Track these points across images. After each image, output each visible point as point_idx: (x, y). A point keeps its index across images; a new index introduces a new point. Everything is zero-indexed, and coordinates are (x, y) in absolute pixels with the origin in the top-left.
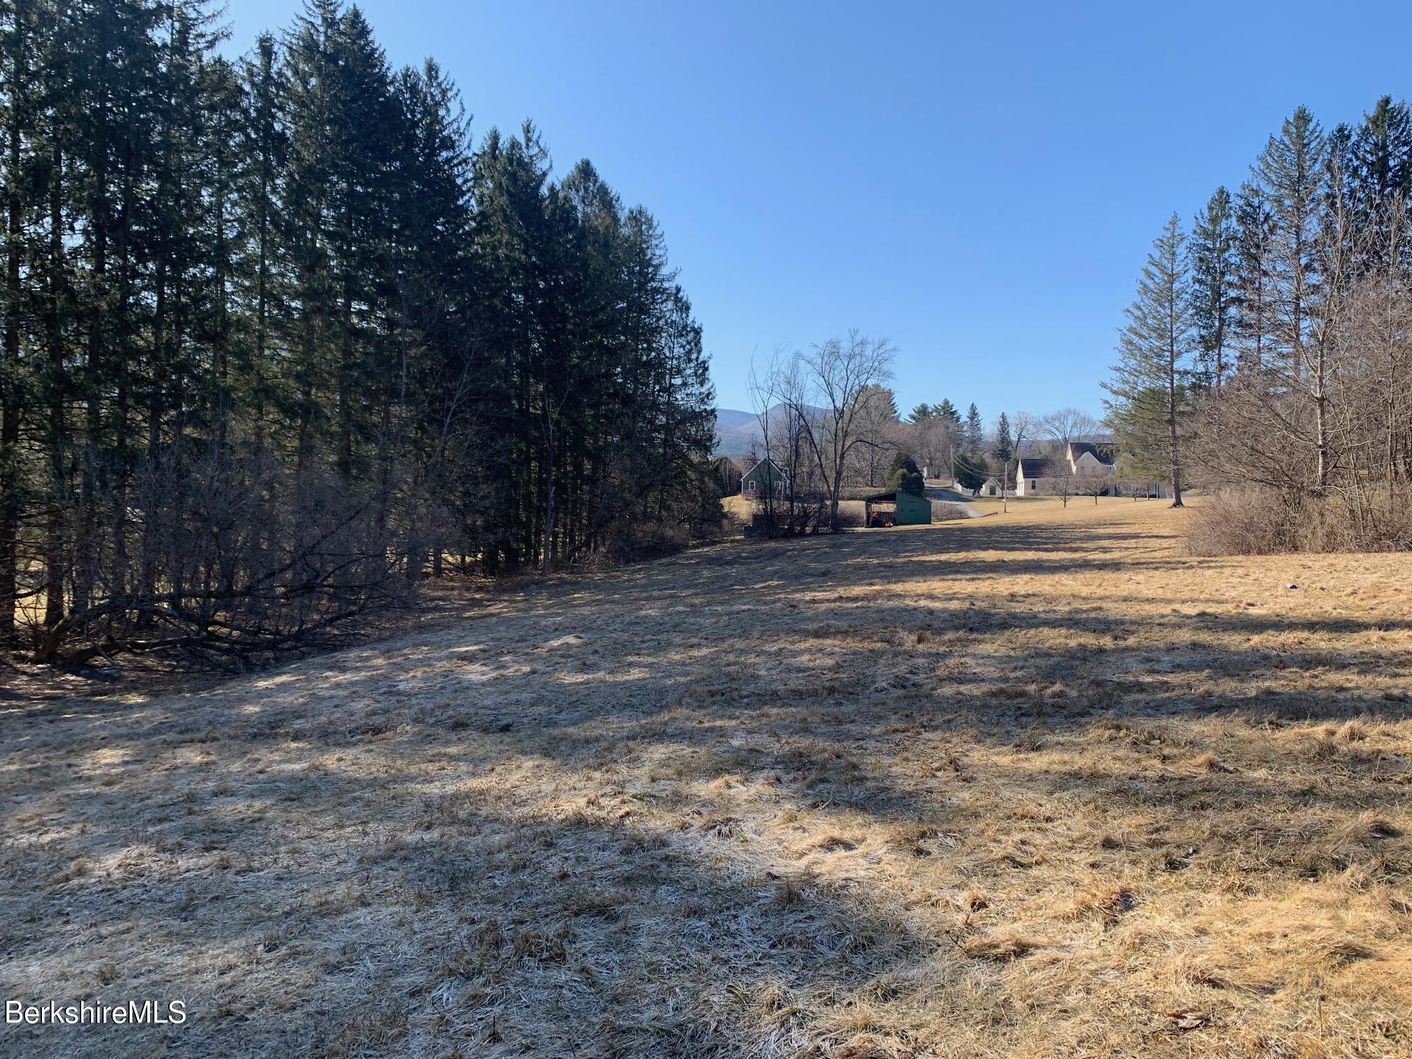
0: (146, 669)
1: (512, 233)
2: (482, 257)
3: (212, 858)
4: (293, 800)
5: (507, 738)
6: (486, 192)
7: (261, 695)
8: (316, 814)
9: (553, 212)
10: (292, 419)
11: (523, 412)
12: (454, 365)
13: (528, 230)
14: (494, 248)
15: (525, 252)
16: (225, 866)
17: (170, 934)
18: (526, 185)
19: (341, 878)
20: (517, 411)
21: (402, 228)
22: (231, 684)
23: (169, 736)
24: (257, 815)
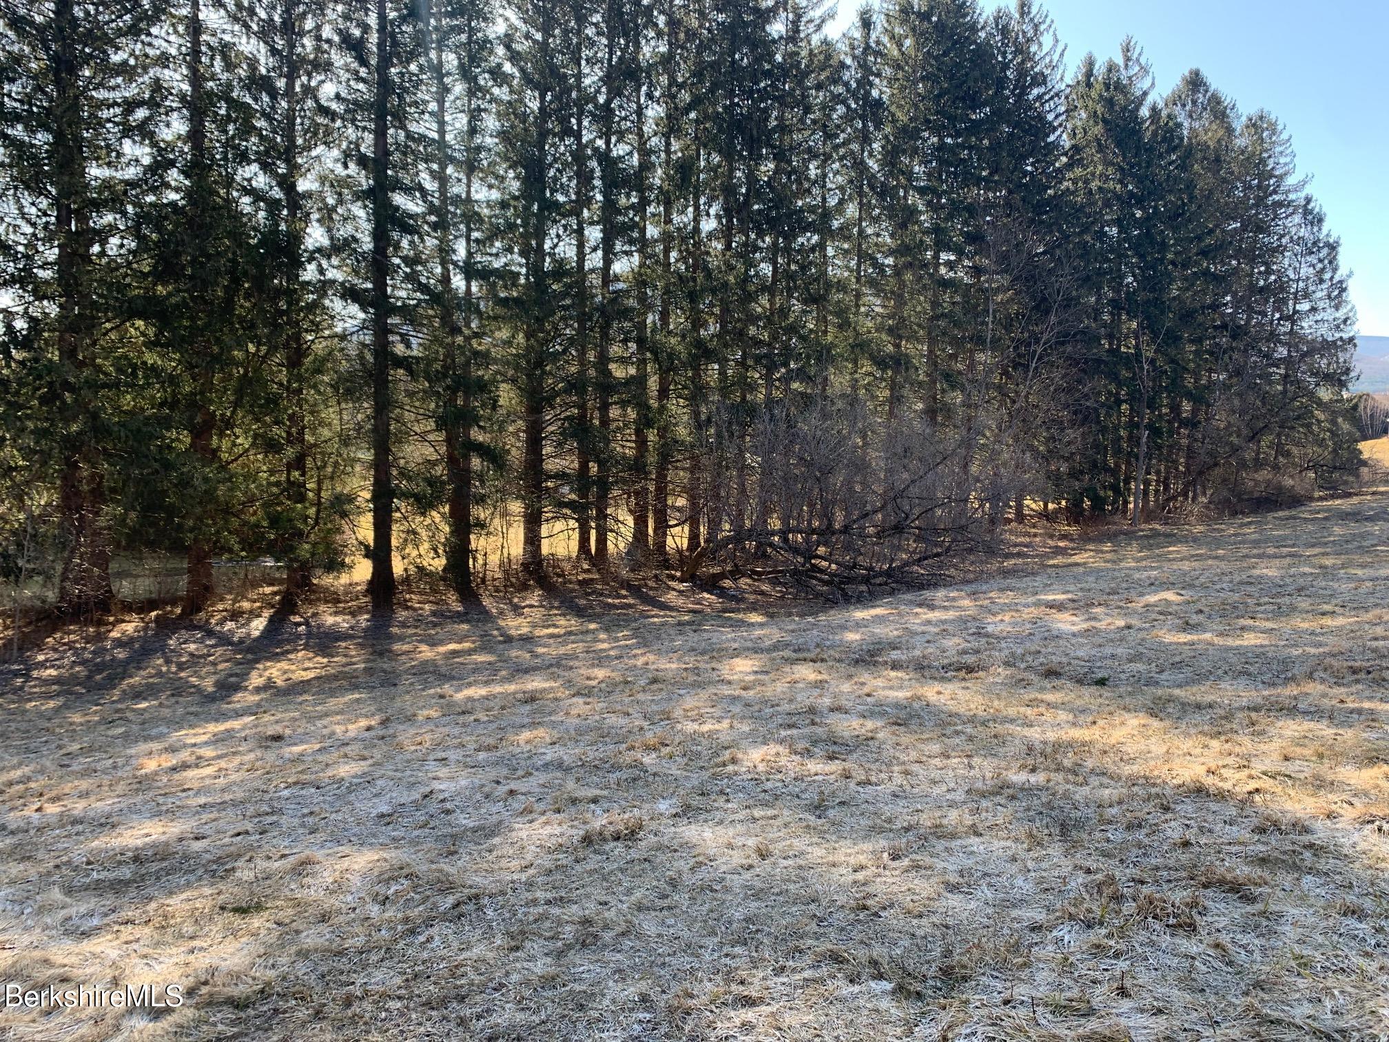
0: (762, 593)
1: (1108, 163)
2: (1073, 193)
3: (835, 766)
4: (900, 725)
5: (1106, 692)
6: (1079, 123)
7: (858, 625)
8: (923, 741)
9: (1155, 134)
10: (884, 371)
11: (1114, 352)
12: (1042, 307)
13: (1124, 158)
14: (1086, 182)
15: (1121, 182)
16: (847, 776)
17: (808, 827)
18: (1124, 109)
19: (952, 805)
20: (1108, 351)
21: (991, 174)
22: (832, 612)
23: (787, 653)
24: (870, 734)
